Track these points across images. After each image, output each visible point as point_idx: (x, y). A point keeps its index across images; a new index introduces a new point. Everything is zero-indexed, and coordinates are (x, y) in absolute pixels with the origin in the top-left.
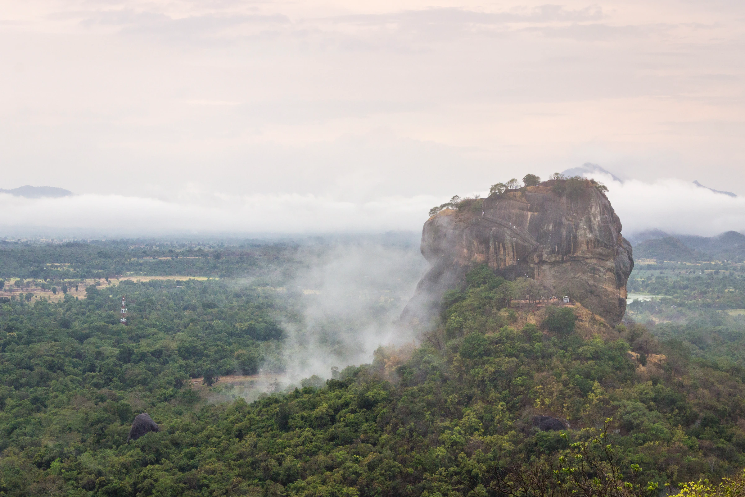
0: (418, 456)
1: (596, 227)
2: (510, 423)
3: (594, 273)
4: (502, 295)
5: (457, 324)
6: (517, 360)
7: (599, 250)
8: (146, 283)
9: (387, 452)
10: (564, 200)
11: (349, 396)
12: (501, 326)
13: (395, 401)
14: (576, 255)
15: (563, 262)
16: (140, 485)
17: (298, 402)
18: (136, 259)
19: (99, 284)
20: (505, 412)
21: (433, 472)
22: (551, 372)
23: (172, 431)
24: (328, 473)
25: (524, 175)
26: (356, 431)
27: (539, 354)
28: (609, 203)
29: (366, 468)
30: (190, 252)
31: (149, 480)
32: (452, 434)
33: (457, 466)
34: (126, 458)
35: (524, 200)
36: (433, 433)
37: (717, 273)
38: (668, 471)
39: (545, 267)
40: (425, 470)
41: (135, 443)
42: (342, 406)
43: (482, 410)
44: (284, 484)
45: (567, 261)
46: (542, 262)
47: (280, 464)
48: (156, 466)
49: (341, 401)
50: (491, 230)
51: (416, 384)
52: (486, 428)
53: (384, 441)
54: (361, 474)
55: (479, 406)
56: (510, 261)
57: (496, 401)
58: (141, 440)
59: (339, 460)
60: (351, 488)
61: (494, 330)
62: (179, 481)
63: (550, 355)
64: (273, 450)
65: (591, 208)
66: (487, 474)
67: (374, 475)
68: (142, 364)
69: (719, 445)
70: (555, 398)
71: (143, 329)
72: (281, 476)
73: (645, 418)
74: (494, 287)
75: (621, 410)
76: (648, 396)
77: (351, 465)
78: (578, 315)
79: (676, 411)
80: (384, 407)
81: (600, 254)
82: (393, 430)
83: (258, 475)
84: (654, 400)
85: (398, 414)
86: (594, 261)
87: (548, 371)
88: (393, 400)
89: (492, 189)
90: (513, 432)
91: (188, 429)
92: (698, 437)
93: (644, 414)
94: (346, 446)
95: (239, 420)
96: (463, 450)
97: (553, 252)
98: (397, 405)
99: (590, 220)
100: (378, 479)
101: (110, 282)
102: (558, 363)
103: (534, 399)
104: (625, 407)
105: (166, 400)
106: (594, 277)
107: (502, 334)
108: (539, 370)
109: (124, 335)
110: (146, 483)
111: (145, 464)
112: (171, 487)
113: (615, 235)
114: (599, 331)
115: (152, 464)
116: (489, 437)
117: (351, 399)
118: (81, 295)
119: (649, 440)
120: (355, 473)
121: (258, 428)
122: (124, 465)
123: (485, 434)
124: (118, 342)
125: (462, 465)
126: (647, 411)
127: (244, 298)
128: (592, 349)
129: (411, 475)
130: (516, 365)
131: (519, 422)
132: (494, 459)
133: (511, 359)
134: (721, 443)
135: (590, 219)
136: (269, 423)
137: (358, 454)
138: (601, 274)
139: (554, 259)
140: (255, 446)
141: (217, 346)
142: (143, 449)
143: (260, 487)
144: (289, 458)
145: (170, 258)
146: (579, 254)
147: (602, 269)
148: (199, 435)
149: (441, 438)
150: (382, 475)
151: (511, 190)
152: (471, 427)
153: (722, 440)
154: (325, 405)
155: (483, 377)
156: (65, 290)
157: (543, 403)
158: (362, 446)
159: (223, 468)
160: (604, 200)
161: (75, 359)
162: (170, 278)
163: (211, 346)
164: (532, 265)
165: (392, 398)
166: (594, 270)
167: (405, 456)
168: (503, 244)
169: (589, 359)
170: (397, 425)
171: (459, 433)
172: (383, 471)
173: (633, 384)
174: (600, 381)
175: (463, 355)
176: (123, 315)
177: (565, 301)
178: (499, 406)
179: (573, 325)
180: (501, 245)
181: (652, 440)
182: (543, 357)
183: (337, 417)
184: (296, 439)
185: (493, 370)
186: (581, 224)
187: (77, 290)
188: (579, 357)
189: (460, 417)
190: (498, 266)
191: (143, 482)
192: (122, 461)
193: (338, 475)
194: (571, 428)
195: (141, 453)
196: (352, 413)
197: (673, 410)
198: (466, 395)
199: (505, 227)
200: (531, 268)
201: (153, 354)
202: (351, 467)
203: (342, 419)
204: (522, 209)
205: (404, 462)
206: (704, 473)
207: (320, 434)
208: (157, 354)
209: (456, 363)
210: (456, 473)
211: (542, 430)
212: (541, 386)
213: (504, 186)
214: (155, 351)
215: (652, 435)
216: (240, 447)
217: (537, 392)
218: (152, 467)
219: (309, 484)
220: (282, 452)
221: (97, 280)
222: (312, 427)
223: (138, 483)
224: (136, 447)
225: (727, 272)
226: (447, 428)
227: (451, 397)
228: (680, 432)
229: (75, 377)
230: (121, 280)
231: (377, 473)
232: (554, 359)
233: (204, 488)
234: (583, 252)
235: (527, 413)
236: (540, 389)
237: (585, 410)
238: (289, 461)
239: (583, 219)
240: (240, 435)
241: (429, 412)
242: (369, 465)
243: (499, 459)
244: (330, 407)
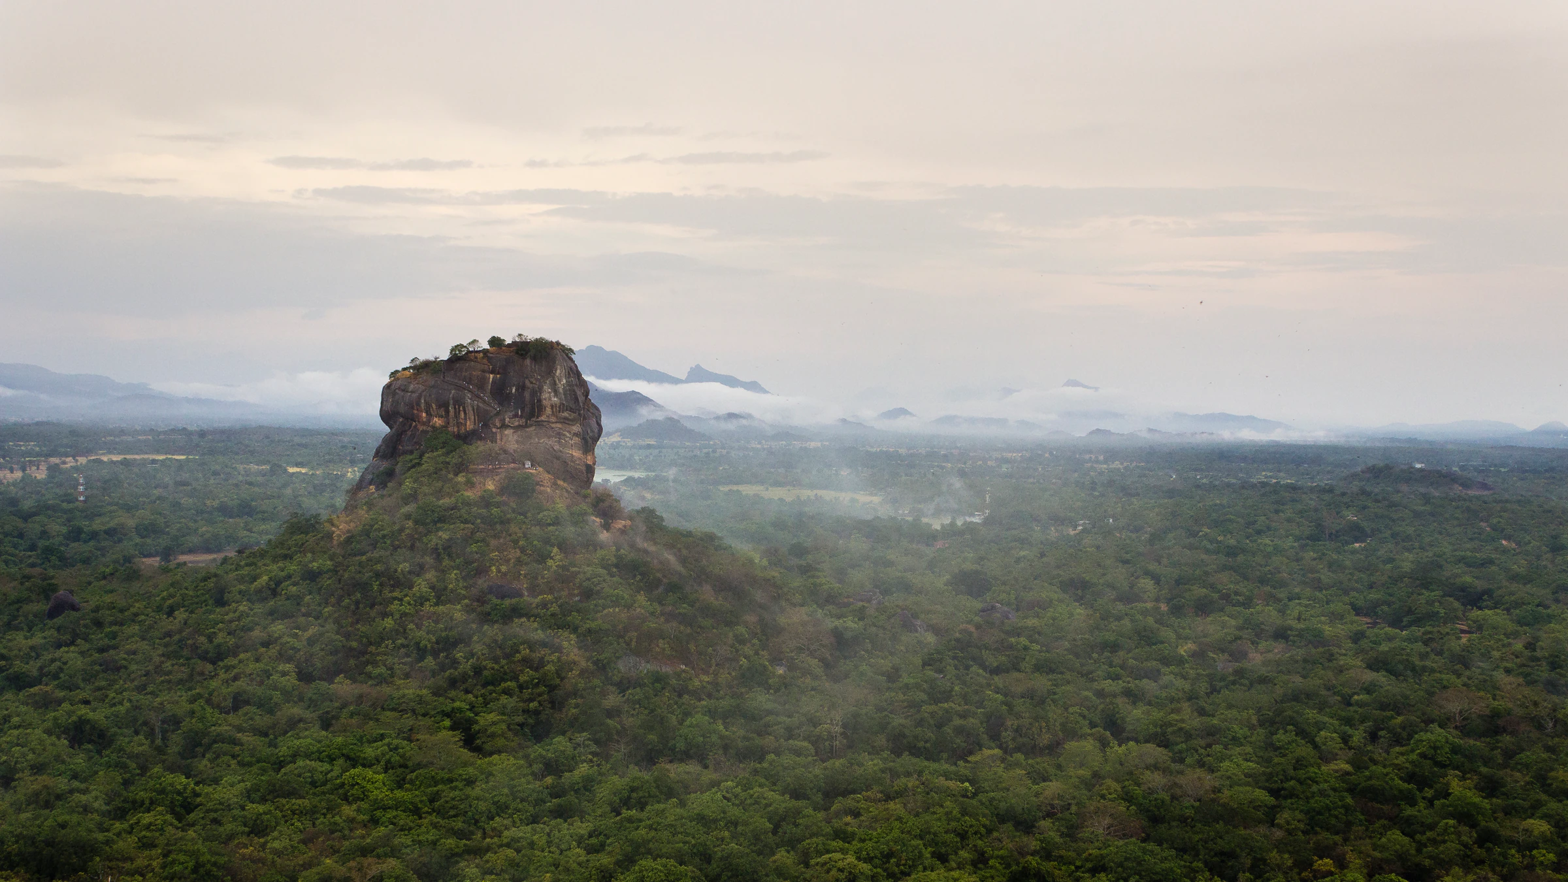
0: (363, 629)
1: (561, 390)
2: (463, 592)
3: (560, 438)
4: (460, 460)
5: (411, 490)
6: (472, 526)
7: (566, 414)
8: (117, 461)
9: (330, 626)
10: (528, 362)
11: (292, 568)
12: (458, 492)
13: (341, 571)
14: (540, 419)
15: (526, 426)
16: (46, 670)
17: (237, 575)
18: (112, 438)
19: (64, 463)
20: (458, 581)
21: (379, 645)
22: (508, 538)
23: (97, 609)
24: (263, 650)
25: (489, 338)
26: (298, 604)
27: (496, 520)
28: (576, 366)
29: (305, 643)
30: (173, 431)
31: (58, 663)
32: (401, 605)
33: (406, 638)
34: (37, 640)
35: (485, 361)
36: (381, 604)
37: (714, 452)
38: (626, 638)
39: (508, 432)
40: (371, 644)
41: (50, 623)
42: (285, 578)
43: (434, 580)
44: (214, 663)
45: (531, 425)
46: (504, 426)
47: (211, 641)
48: (72, 648)
49: (283, 574)
50: (451, 393)
51: (363, 554)
52: (438, 597)
53: (327, 614)
54: (299, 650)
55: (431, 575)
56: (470, 426)
57: (449, 569)
58: (58, 621)
59: (276, 635)
60: (287, 665)
61: (450, 495)
62: (94, 663)
63: (509, 521)
64: (204, 627)
65: (556, 371)
66: (436, 646)
67: (314, 650)
68: (92, 543)
69: (682, 611)
70: (511, 565)
71: (101, 507)
72: (210, 655)
73: (605, 585)
74: (452, 451)
75: (581, 576)
76: (610, 562)
77: (289, 640)
78: (538, 479)
79: (639, 577)
80: (329, 579)
81: (566, 418)
82: (338, 603)
83: (185, 653)
84: (616, 566)
85: (344, 586)
86: (559, 425)
87: (505, 538)
88: (339, 571)
89: (452, 350)
90: (466, 601)
91: (114, 608)
92: (660, 603)
93: (604, 580)
94: (286, 621)
95: (171, 596)
96: (412, 622)
97: (516, 416)
98: (343, 576)
99: (555, 384)
100: (318, 654)
101: (77, 461)
102: (517, 529)
103: (490, 567)
104: (585, 573)
105: (104, 578)
106: (559, 442)
107: (457, 500)
108: (495, 537)
109: (78, 514)
110: (54, 667)
111: (59, 646)
112: (83, 670)
113: (581, 399)
114: (561, 496)
115: (67, 645)
116: (441, 607)
117: (295, 570)
118: (41, 474)
119: (609, 607)
120: (293, 648)
121: (192, 604)
122: (32, 648)
123: (437, 604)
124: (69, 520)
125: (410, 637)
126: (608, 578)
127: (222, 476)
128: (553, 515)
129: (355, 649)
130: (472, 533)
131: (474, 591)
132: (446, 629)
133: (466, 526)
134: (684, 608)
135: (555, 381)
136: (203, 598)
137: (298, 628)
138: (567, 439)
139: (517, 424)
140: (185, 623)
141: (180, 523)
142: (58, 630)
143: (187, 667)
144: (220, 635)
145: (150, 437)
146: (543, 418)
147: (568, 435)
148: (126, 614)
149: (389, 609)
150: (322, 650)
151: (472, 352)
152: (421, 597)
153: (685, 605)
154: (265, 578)
155: (437, 545)
156: (24, 470)
157: (499, 571)
158: (302, 620)
159: (146, 647)
160: (570, 362)
161: (16, 539)
162: (146, 456)
163: (174, 524)
164: (494, 430)
165: (338, 569)
166: (559, 435)
167: (350, 629)
168: (464, 408)
169: (549, 525)
170: (343, 596)
171: (409, 604)
172: (324, 646)
173: (596, 550)
174: (560, 548)
175: (416, 522)
176: (81, 494)
177: (527, 466)
178: (453, 575)
179: (533, 491)
180: (461, 409)
181: (613, 606)
182: (502, 523)
183: (279, 589)
184: (231, 615)
185: (447, 537)
186: (545, 387)
187: (38, 469)
188: (540, 523)
189: (411, 587)
190: (459, 431)
191: (50, 665)
192: (30, 644)
193: (273, 651)
194: (528, 596)
195: (56, 634)
196: (294, 586)
197: (635, 576)
198: (419, 564)
199: (465, 389)
200: (493, 433)
201: (107, 532)
202: (288, 643)
203: (283, 592)
204: (484, 371)
205: (348, 636)
206: (664, 639)
207: (259, 608)
208: (110, 533)
209: (407, 531)
210: (403, 646)
211: (497, 598)
212: (497, 553)
213: (465, 347)
214: (110, 529)
215: (612, 601)
216: (167, 624)
217: (493, 559)
218: (66, 649)
219: (240, 662)
220: (214, 628)
221: (63, 459)
222: (250, 602)
223: (46, 667)
224: (51, 627)
225: (724, 452)
226: (395, 598)
227: (401, 566)
228: (641, 598)
229: (10, 557)
230: (89, 458)
231: (317, 648)
232: (512, 525)
233: (123, 670)
234: (548, 417)
235: (482, 583)
236: (496, 556)
237: (543, 578)
238: (220, 638)
239: (548, 382)
240: (171, 612)
241: (378, 583)
242: (309, 639)
243: (451, 629)
244: (270, 579)
